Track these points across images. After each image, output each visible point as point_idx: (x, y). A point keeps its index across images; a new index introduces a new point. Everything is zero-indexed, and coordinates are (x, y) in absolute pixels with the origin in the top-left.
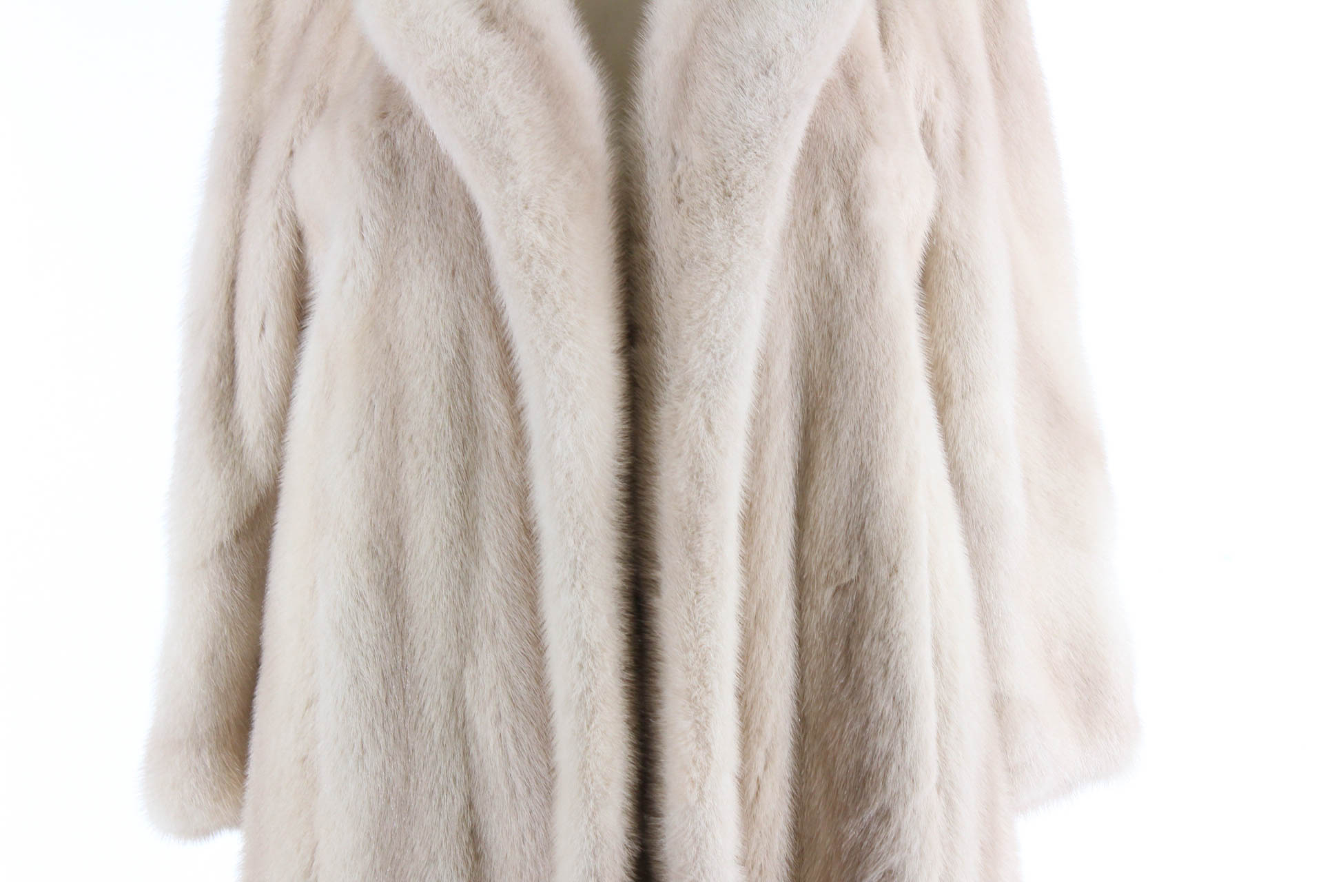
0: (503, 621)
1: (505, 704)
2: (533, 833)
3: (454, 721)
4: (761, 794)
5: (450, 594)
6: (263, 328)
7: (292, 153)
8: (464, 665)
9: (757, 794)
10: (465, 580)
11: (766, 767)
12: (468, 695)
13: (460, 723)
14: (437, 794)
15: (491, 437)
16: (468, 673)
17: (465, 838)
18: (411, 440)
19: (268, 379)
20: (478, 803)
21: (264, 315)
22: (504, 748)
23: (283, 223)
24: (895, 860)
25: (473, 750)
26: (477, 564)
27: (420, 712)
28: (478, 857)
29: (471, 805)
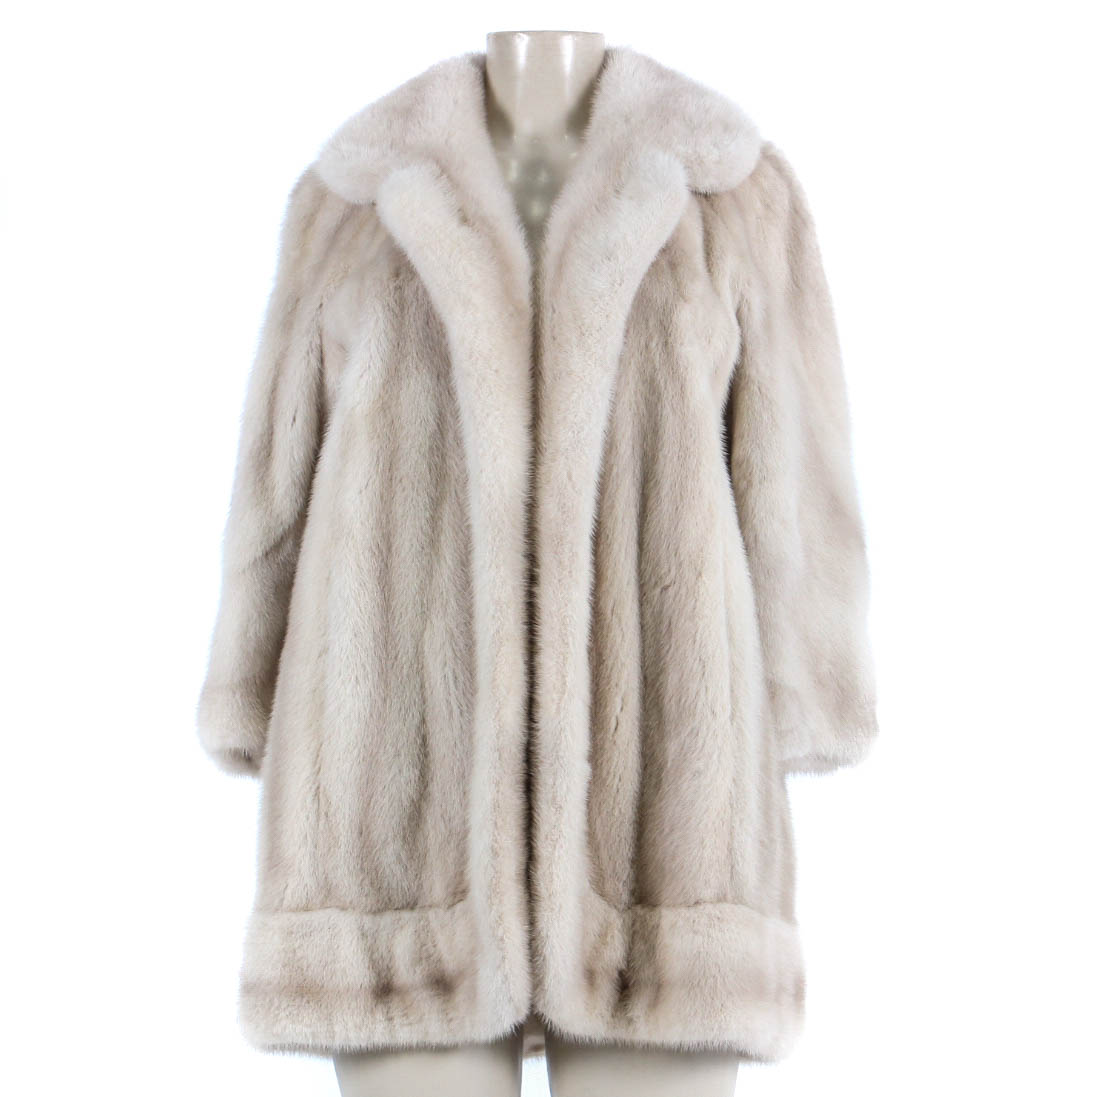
0: (453, 602)
1: (450, 654)
2: (462, 742)
3: (416, 666)
4: (619, 727)
5: (419, 582)
6: (294, 420)
7: (321, 305)
8: (425, 629)
9: (616, 729)
10: (429, 572)
11: (622, 709)
12: (426, 649)
13: (420, 666)
14: (403, 712)
15: (453, 482)
16: (427, 635)
17: (419, 741)
18: (401, 481)
19: (295, 453)
20: (428, 719)
21: (296, 411)
22: (447, 684)
23: (312, 350)
24: (700, 765)
25: (427, 685)
26: (438, 561)
27: (396, 658)
28: (426, 755)
29: (423, 721)
